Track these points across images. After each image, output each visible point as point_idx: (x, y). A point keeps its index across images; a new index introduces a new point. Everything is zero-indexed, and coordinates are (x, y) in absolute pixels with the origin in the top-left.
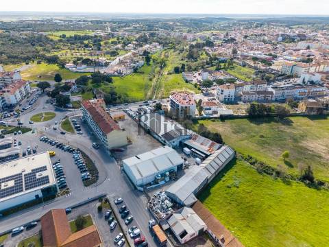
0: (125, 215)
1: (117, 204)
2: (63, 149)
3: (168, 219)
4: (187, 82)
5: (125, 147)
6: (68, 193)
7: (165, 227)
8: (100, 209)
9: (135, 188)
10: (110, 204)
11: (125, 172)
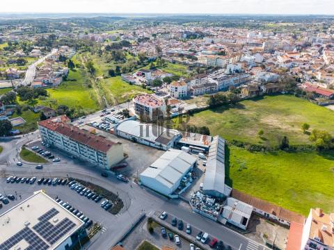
0: (181, 227)
1: (164, 219)
2: (50, 184)
3: (221, 213)
4: (131, 84)
6: (100, 229)
7: (224, 221)
8: (151, 231)
9: (169, 198)
10: (157, 222)
11: (145, 186)
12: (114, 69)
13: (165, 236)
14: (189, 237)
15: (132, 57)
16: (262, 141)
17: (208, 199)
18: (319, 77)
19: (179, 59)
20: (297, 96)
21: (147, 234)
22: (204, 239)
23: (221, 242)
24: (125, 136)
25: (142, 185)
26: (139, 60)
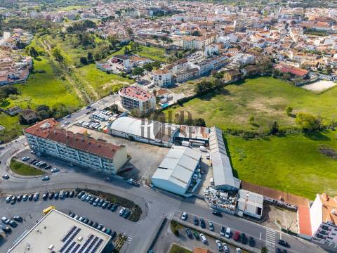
0: (204, 226)
1: (185, 220)
3: (237, 206)
4: (108, 72)
5: (127, 163)
6: (125, 239)
7: (241, 214)
8: (177, 233)
9: (183, 197)
10: (179, 224)
11: (157, 188)
12: (86, 56)
13: (190, 237)
14: (213, 234)
15: (101, 40)
16: (253, 127)
17: (221, 194)
18: (291, 56)
19: (153, 42)
20: (275, 77)
21: (174, 237)
22: (227, 234)
23: (244, 235)
24: (120, 134)
25: (154, 187)
26: (110, 44)
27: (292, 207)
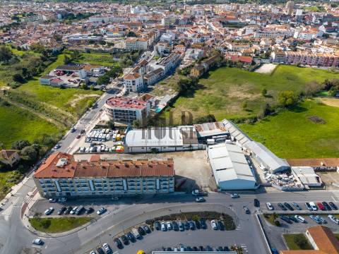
0: (290, 207)
1: (274, 209)
4: (63, 87)
5: (176, 177)
6: (240, 249)
7: (307, 187)
8: (278, 224)
9: (254, 190)
11: (225, 190)
12: (20, 72)
13: (289, 222)
14: (303, 212)
16: (247, 113)
17: (281, 176)
18: (230, 47)
20: (230, 67)
22: (314, 207)
23: (324, 203)
24: (140, 150)
26: (41, 55)
27: (332, 168)
